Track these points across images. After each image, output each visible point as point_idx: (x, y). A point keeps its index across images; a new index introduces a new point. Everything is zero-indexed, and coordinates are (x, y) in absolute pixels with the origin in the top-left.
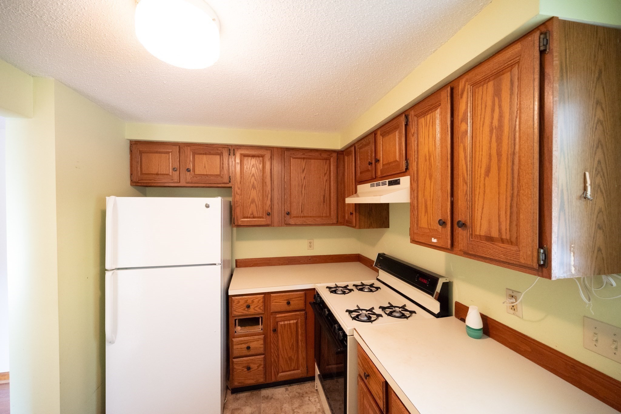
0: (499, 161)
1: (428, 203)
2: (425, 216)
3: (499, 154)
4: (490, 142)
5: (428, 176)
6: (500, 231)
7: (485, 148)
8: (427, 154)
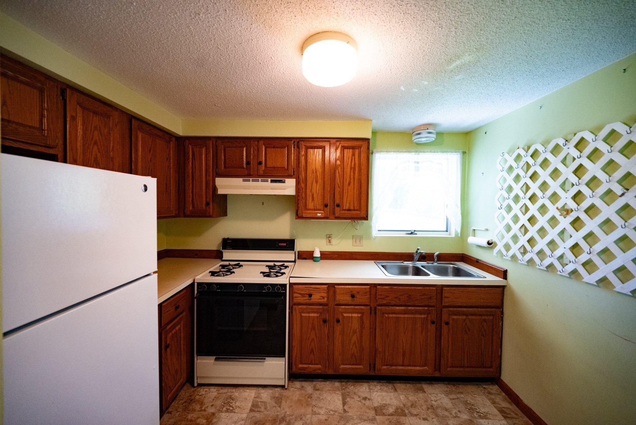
0: (354, 180)
1: (315, 196)
2: (312, 202)
3: (354, 178)
4: (351, 172)
5: (314, 181)
6: (354, 207)
7: (348, 174)
8: (314, 169)
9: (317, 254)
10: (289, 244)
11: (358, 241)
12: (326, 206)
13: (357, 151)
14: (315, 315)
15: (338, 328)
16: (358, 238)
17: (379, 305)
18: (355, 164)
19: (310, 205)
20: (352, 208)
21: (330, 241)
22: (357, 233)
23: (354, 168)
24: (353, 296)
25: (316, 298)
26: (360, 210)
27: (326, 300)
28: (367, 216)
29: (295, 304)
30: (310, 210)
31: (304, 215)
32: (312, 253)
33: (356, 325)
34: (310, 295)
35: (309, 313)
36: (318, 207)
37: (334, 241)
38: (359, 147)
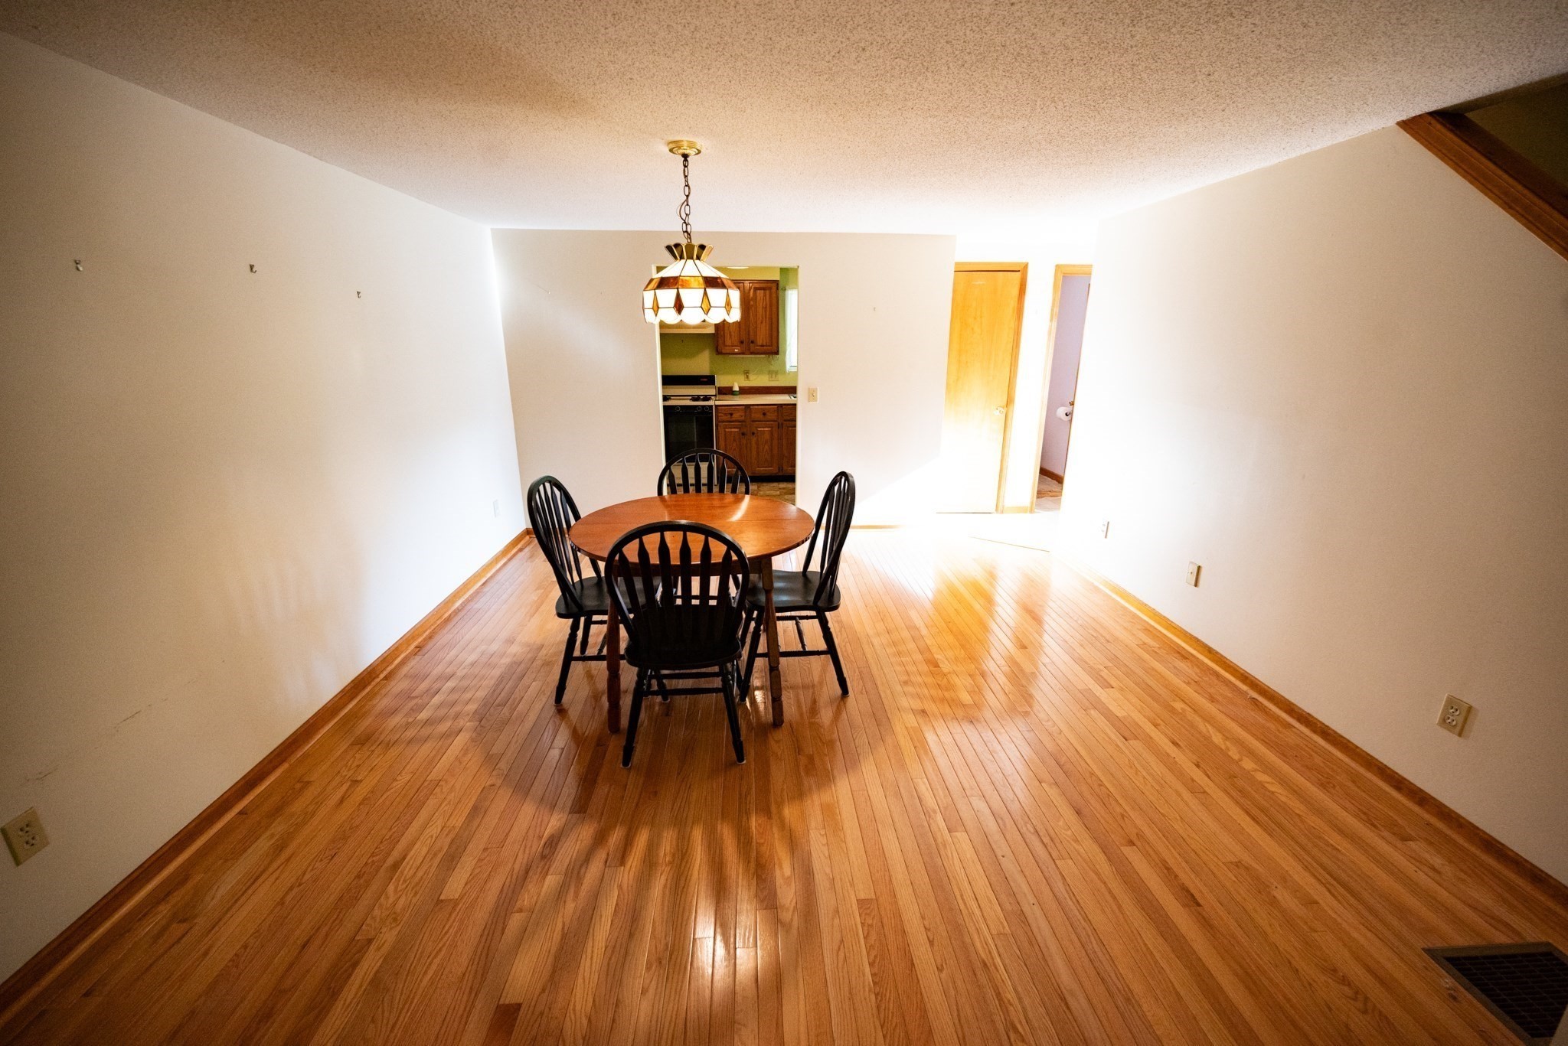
0: (766, 319)
1: (732, 334)
2: (730, 339)
9: (736, 388)
10: (709, 380)
11: (774, 376)
12: (742, 342)
13: (768, 292)
14: (737, 430)
15: (754, 440)
16: (773, 373)
17: (785, 421)
18: (766, 304)
19: (728, 342)
20: (765, 344)
21: (747, 377)
22: (772, 368)
23: (766, 307)
24: (764, 414)
25: (736, 416)
26: (771, 346)
27: (743, 418)
28: (778, 351)
29: (719, 422)
30: (729, 346)
31: (723, 351)
32: (731, 388)
33: (767, 436)
34: (731, 414)
35: (731, 428)
36: (736, 343)
37: (752, 377)
38: (770, 288)
